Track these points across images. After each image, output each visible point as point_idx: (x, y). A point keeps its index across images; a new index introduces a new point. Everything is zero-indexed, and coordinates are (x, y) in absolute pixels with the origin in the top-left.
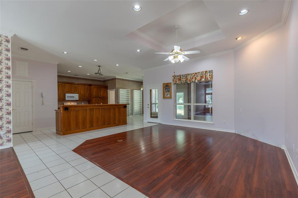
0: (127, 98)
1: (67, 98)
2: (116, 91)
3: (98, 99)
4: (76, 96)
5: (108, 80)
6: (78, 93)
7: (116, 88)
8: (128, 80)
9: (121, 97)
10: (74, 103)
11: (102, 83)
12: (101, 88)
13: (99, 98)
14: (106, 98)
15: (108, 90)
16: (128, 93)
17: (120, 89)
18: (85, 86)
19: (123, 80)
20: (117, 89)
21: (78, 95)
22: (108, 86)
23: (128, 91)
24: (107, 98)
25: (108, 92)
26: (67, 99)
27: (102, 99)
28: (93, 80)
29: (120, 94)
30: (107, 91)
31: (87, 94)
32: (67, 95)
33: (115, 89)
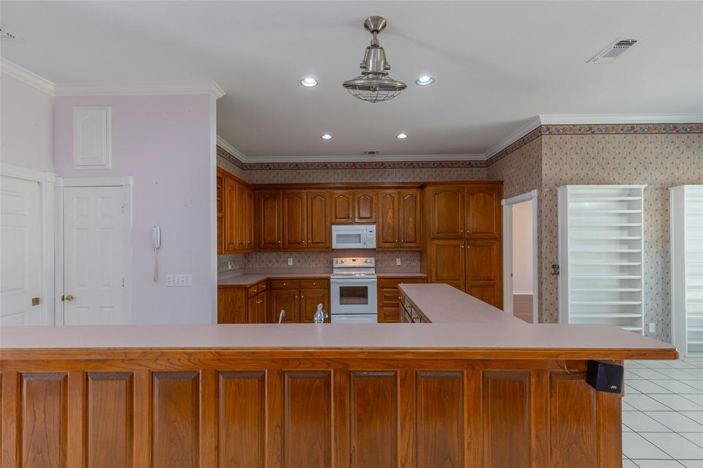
0: (622, 242)
1: (337, 242)
2: (540, 201)
3: (456, 242)
4: (367, 234)
5: (505, 152)
6: (373, 223)
7: (545, 179)
8: (632, 129)
9: (572, 234)
10: (364, 259)
11: (481, 175)
12: (471, 194)
13: (459, 238)
14: (496, 239)
15: (503, 202)
16: (630, 204)
17: (571, 189)
18: (404, 191)
19: (590, 130)
20: (546, 190)
21: (373, 227)
22: (502, 182)
23: (631, 193)
24: (499, 239)
25: (505, 209)
26: (335, 245)
27: (472, 245)
28: (441, 165)
29: (570, 218)
30: (500, 208)
31: (411, 225)
32: (337, 230)
33: (535, 193)
